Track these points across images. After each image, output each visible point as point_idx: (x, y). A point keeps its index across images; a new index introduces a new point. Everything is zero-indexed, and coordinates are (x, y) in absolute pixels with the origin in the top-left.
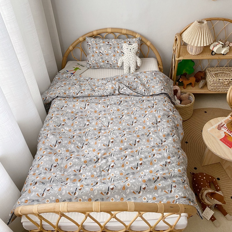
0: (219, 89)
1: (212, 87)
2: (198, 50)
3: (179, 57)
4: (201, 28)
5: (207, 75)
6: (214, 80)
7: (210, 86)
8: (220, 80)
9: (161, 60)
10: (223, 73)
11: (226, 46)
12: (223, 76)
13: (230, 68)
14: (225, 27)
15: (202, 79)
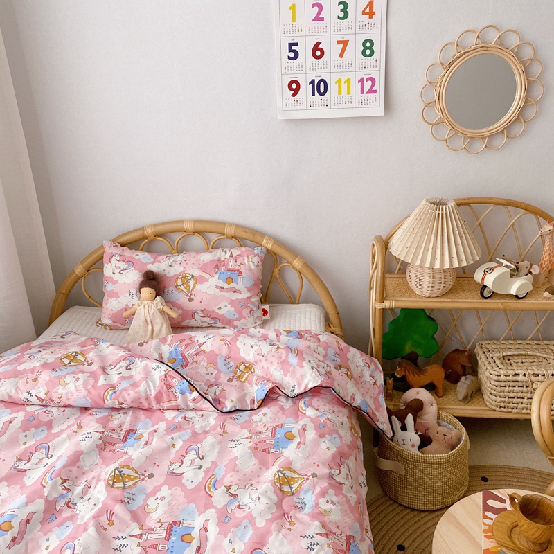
0: (520, 406)
1: (498, 399)
2: (437, 281)
3: (382, 300)
4: (440, 217)
5: (480, 362)
6: (500, 376)
7: (491, 396)
8: (519, 375)
9: (336, 309)
10: (525, 355)
11: (521, 274)
12: (526, 364)
13: (546, 342)
14: (513, 225)
15: (465, 374)
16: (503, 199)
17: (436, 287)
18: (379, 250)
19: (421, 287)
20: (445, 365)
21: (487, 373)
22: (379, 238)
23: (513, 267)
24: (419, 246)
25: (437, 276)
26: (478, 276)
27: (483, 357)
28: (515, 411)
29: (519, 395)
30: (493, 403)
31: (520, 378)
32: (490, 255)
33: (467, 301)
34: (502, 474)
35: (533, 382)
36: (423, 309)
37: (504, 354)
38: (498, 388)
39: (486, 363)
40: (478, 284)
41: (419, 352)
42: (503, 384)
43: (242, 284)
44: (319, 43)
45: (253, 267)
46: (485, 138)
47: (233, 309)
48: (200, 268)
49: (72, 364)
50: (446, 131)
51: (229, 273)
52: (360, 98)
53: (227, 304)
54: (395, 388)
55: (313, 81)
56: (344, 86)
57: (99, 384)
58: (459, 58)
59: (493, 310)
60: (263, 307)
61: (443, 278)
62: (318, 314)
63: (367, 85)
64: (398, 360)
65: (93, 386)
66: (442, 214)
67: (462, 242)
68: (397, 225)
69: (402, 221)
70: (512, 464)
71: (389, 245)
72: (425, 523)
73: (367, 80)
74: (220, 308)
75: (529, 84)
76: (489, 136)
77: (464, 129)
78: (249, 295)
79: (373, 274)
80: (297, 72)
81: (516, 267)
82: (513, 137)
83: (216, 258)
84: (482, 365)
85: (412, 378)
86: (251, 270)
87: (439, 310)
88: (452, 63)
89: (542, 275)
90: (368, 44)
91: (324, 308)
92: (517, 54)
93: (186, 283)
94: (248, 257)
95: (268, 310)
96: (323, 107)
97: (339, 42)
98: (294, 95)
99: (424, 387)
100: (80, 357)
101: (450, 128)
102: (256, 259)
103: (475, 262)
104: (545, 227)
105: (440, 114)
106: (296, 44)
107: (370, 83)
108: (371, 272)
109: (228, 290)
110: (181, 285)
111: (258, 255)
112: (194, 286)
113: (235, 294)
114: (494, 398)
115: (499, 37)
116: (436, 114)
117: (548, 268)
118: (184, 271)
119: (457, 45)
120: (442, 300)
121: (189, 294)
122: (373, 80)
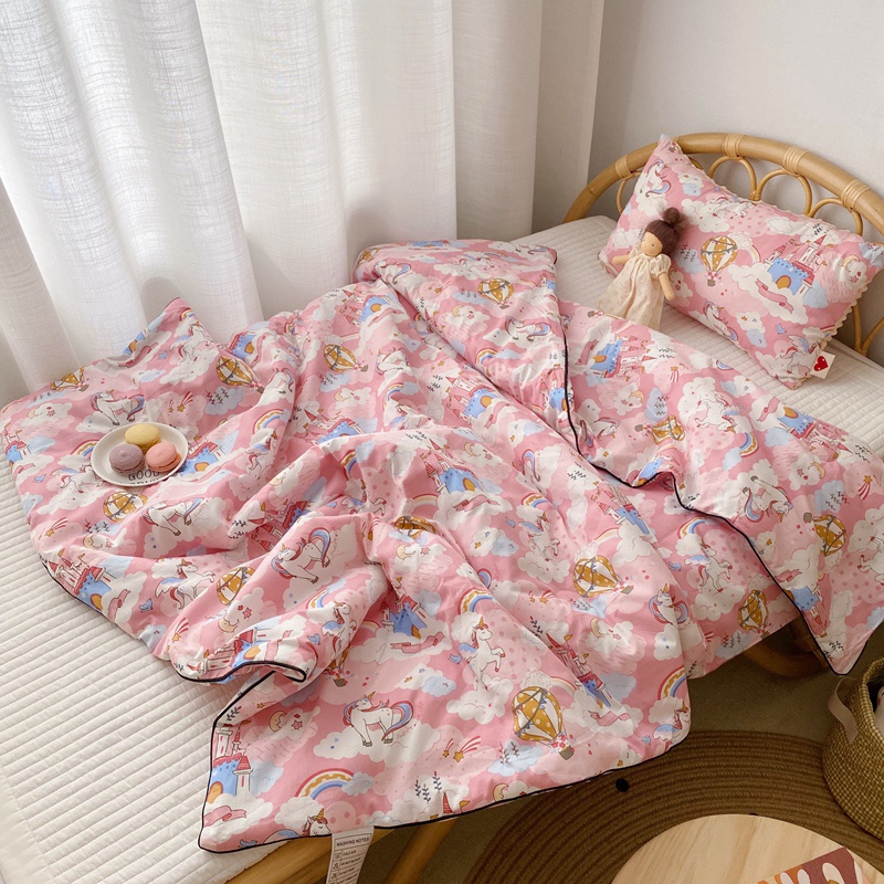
43: (802, 298)
45: (842, 277)
47: (763, 331)
48: (754, 240)
49: (490, 295)
51: (791, 269)
53: (758, 319)
57: (485, 337)
60: (824, 354)
65: (478, 336)
74: (745, 319)
78: (804, 320)
83: (793, 234)
86: (834, 282)
93: (718, 253)
94: (844, 257)
95: (829, 364)
100: (505, 292)
102: (856, 267)
109: (773, 297)
110: (709, 253)
111: (867, 262)
112: (727, 264)
113: (782, 308)
118: (728, 232)
121: (714, 273)
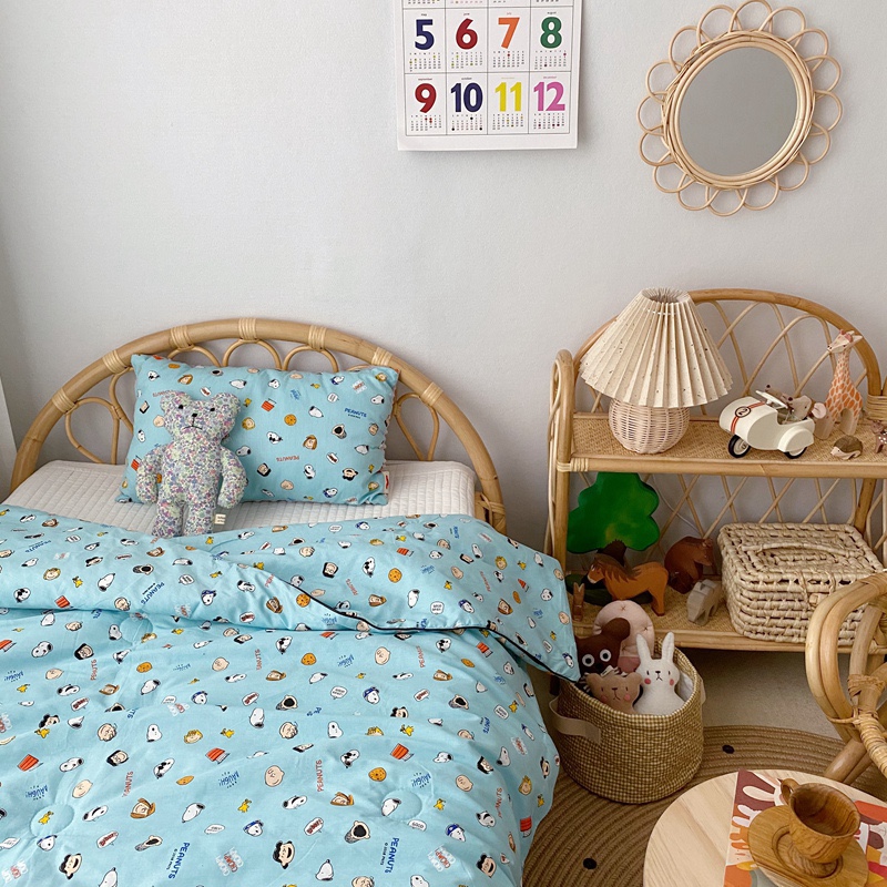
0: (788, 631)
1: (754, 620)
2: (658, 427)
3: (568, 458)
4: (665, 322)
5: (726, 559)
6: (757, 582)
7: (741, 614)
8: (788, 581)
9: (494, 472)
10: (800, 548)
11: (796, 418)
12: (800, 563)
13: (833, 527)
14: (784, 336)
15: (701, 577)
16: (770, 293)
17: (657, 437)
18: (565, 376)
19: (632, 437)
20: (670, 563)
21: (737, 579)
22: (565, 356)
23: (783, 405)
24: (629, 371)
25: (659, 419)
26: (726, 421)
27: (730, 551)
28: (780, 638)
29: (787, 614)
30: (746, 626)
31: (791, 587)
32: (746, 385)
33: (706, 461)
34: (756, 740)
35: (810, 594)
36: (636, 474)
37: (766, 546)
38: (753, 602)
39: (735, 561)
40: (725, 432)
41: (627, 541)
42: (762, 596)
44: (468, 22)
46: (744, 189)
50: (679, 177)
52: (537, 118)
54: (587, 599)
55: (459, 85)
56: (511, 97)
58: (703, 53)
59: (748, 475)
61: (667, 423)
62: (463, 479)
63: (549, 96)
64: (593, 554)
66: (669, 317)
67: (700, 365)
68: (596, 333)
69: (604, 326)
70: (773, 724)
71: (582, 367)
72: (630, 823)
73: (549, 87)
75: (819, 99)
76: (750, 187)
77: (708, 173)
79: (555, 413)
80: (429, 71)
81: (788, 405)
82: (791, 190)
84: (729, 564)
85: (613, 584)
87: (663, 475)
88: (691, 62)
89: (831, 418)
90: (551, 26)
91: (474, 470)
92: (799, 50)
96: (474, 132)
97: (502, 21)
98: (425, 110)
99: (633, 599)
101: (686, 172)
103: (721, 398)
104: (837, 340)
105: (670, 148)
106: (430, 22)
107: (553, 92)
108: (552, 411)
114: (747, 618)
115: (771, 19)
116: (663, 148)
117: (840, 408)
119: (701, 32)
120: (666, 459)
122: (558, 87)
